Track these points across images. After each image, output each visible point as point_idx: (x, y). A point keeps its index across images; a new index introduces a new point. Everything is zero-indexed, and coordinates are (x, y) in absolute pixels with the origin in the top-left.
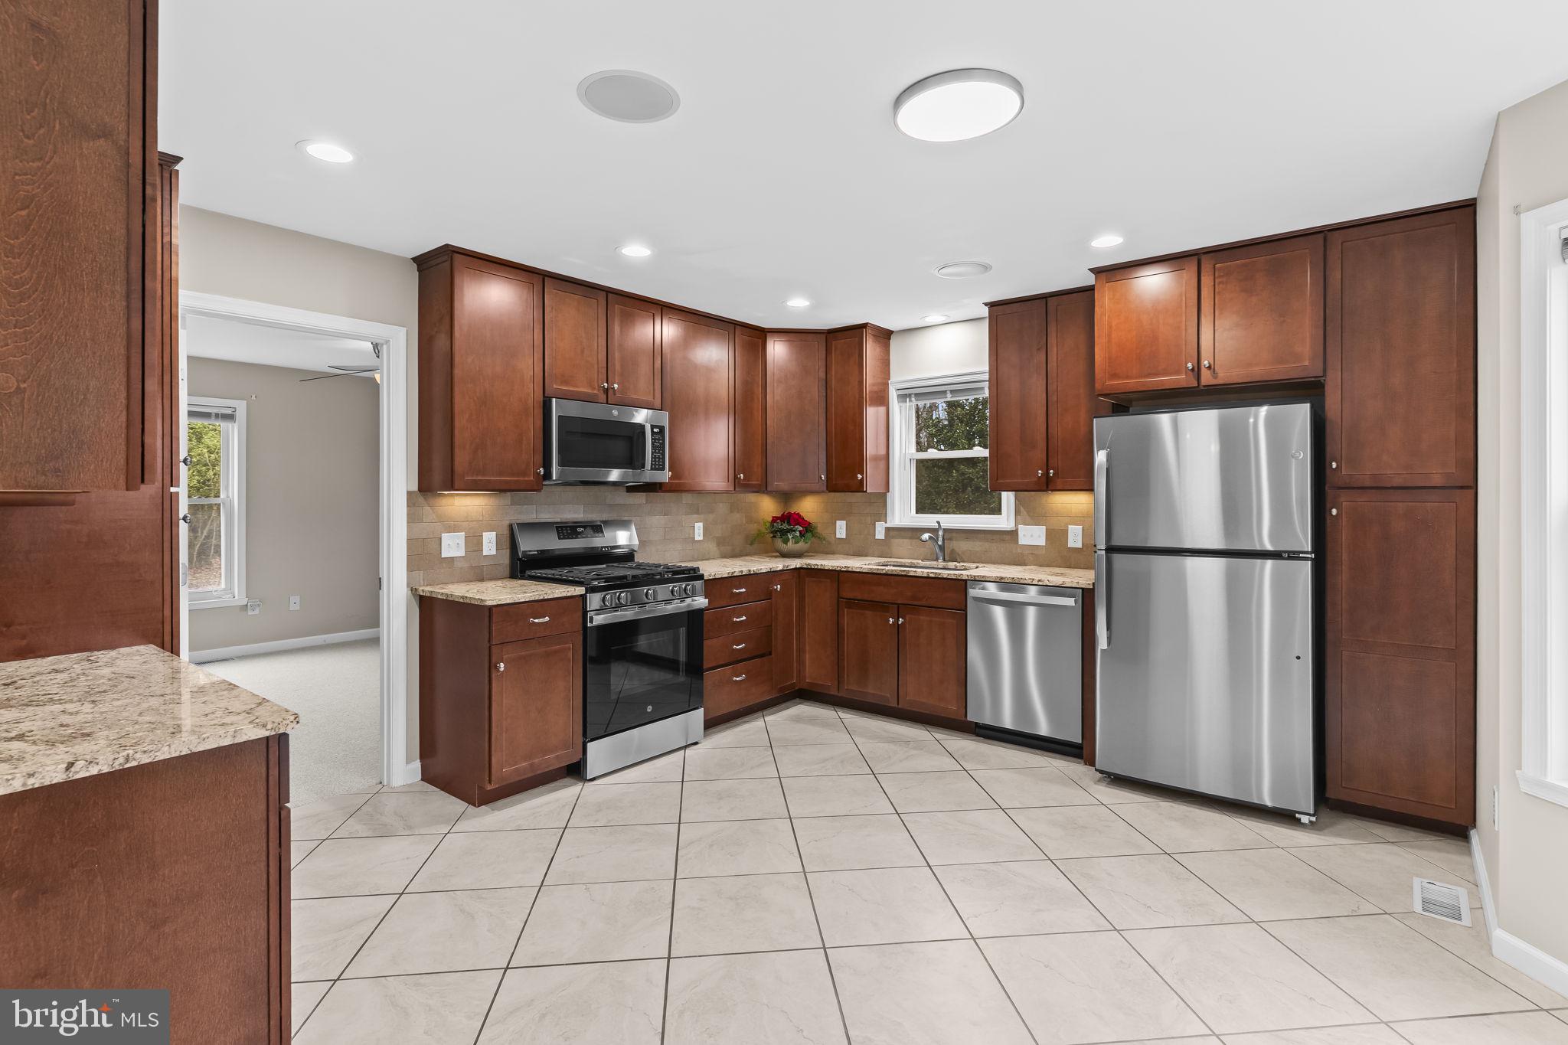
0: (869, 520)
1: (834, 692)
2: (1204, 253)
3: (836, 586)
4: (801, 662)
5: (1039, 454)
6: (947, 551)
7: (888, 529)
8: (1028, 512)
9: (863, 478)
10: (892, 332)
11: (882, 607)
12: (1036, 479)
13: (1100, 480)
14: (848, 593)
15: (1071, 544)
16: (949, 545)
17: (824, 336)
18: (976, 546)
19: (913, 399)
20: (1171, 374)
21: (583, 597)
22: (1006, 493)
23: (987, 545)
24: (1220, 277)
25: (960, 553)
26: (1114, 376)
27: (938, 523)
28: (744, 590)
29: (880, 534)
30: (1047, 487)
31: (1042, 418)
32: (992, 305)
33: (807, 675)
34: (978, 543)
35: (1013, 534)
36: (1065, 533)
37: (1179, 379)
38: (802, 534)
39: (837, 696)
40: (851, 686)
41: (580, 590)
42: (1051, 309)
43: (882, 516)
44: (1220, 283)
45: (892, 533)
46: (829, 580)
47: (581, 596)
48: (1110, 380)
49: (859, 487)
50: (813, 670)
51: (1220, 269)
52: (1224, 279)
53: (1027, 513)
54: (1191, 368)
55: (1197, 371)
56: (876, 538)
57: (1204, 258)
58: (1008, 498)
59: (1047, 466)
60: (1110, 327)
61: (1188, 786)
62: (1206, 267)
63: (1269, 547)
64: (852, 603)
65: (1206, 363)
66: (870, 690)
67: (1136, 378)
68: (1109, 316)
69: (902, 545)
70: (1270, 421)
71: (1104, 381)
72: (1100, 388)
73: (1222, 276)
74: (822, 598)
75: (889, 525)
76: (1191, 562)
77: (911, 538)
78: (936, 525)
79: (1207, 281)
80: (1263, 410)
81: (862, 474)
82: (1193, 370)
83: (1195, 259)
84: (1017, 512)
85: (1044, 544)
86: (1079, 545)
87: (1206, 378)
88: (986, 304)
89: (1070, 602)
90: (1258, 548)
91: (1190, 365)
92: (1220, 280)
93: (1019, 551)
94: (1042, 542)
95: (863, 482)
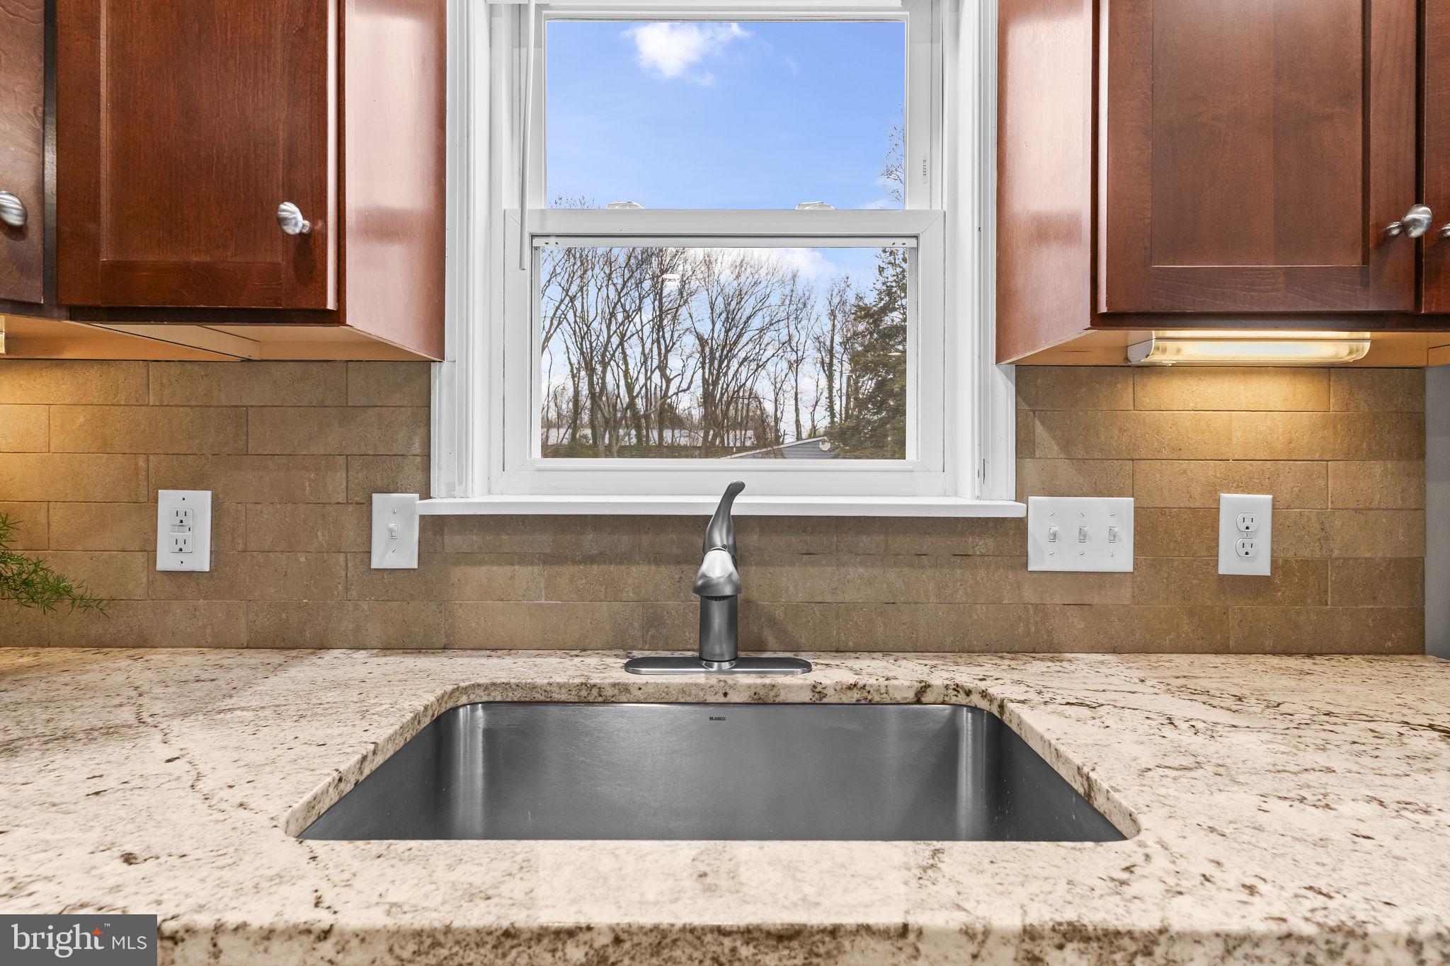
0: (332, 485)
7: (434, 526)
8: (1067, 447)
15: (1229, 563)
23: (893, 578)
25: (779, 613)
29: (395, 549)
34: (856, 572)
36: (1207, 520)
43: (406, 467)
45: (454, 542)
56: (376, 563)
75: (443, 503)
77: (548, 560)
84: (1024, 446)
85: (1129, 567)
86: (1261, 566)
93: (1029, 595)
94: (1121, 558)
95: (308, 245)
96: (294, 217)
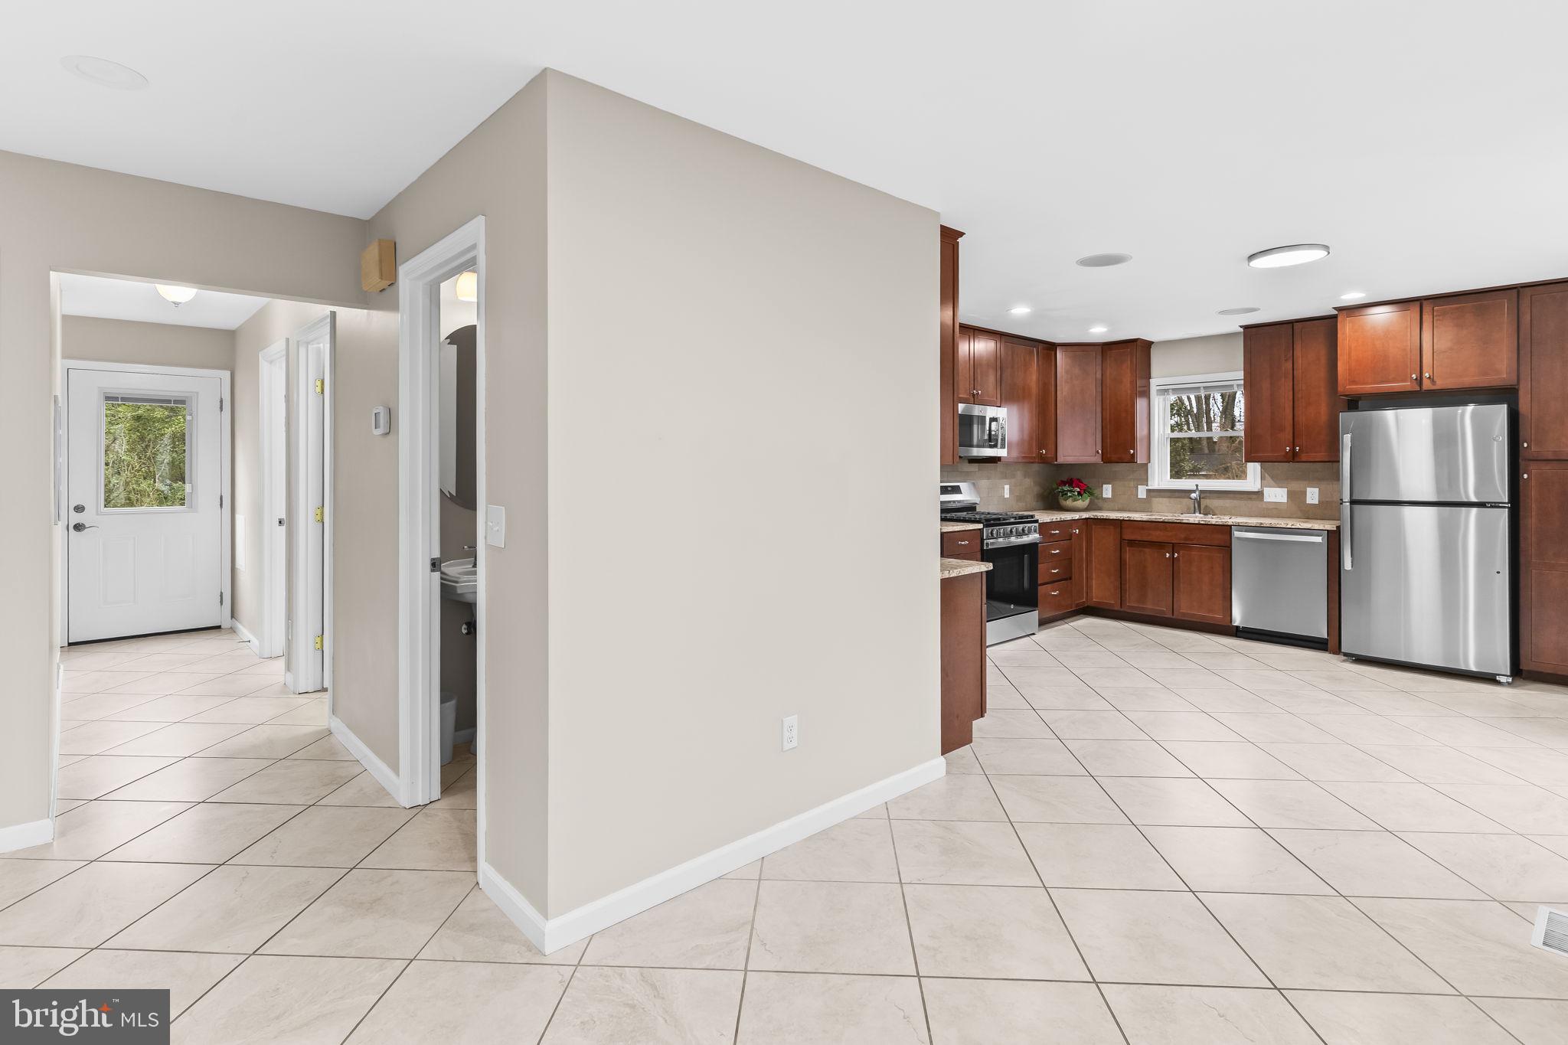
0: (1132, 484)
1: (1117, 608)
2: (1425, 299)
3: (1118, 530)
4: (1089, 587)
5: (1288, 435)
6: (1202, 507)
7: (1149, 491)
9: (1134, 453)
10: (1153, 343)
11: (1160, 545)
12: (1283, 454)
13: (1344, 453)
14: (1128, 536)
15: (1309, 501)
16: (1204, 503)
17: (1100, 347)
18: (1227, 503)
19: (1171, 394)
20: (1399, 382)
21: (981, 530)
22: (1252, 464)
23: (1236, 502)
24: (1436, 316)
26: (1354, 382)
27: (1197, 486)
28: (1057, 532)
29: (1142, 492)
30: (1293, 459)
31: (1289, 411)
32: (1246, 328)
33: (1094, 595)
34: (1228, 501)
35: (1259, 494)
36: (1304, 493)
37: (1406, 385)
38: (1079, 494)
39: (1120, 612)
40: (1132, 603)
41: (980, 526)
42: (1297, 331)
43: (1145, 482)
44: (1437, 320)
45: (1152, 494)
46: (1112, 527)
47: (980, 529)
48: (1350, 385)
49: (1132, 459)
50: (1100, 591)
51: (1437, 311)
52: (1441, 318)
53: (1272, 477)
54: (1415, 378)
55: (1420, 380)
56: (1139, 497)
57: (1425, 303)
58: (1254, 469)
59: (1294, 444)
60: (1350, 348)
61: (1403, 659)
62: (1427, 309)
63: (1473, 499)
64: (1132, 543)
65: (1427, 375)
66: (1149, 606)
67: (1371, 384)
68: (1349, 341)
69: (1159, 503)
70: (1474, 415)
71: (1345, 386)
72: (1342, 390)
73: (1439, 316)
74: (1106, 541)
75: (1150, 488)
76: (1408, 510)
78: (1195, 488)
79: (1427, 318)
80: (1470, 408)
81: (1134, 450)
82: (1416, 379)
83: (1418, 303)
84: (1262, 478)
85: (1286, 501)
86: (1316, 502)
87: (1427, 385)
88: (1241, 327)
89: (1319, 539)
90: (1465, 500)
91: (1414, 376)
92: (1438, 318)
93: (1264, 506)
94: (1284, 499)
95: (1133, 455)
96: (1132, 451)
